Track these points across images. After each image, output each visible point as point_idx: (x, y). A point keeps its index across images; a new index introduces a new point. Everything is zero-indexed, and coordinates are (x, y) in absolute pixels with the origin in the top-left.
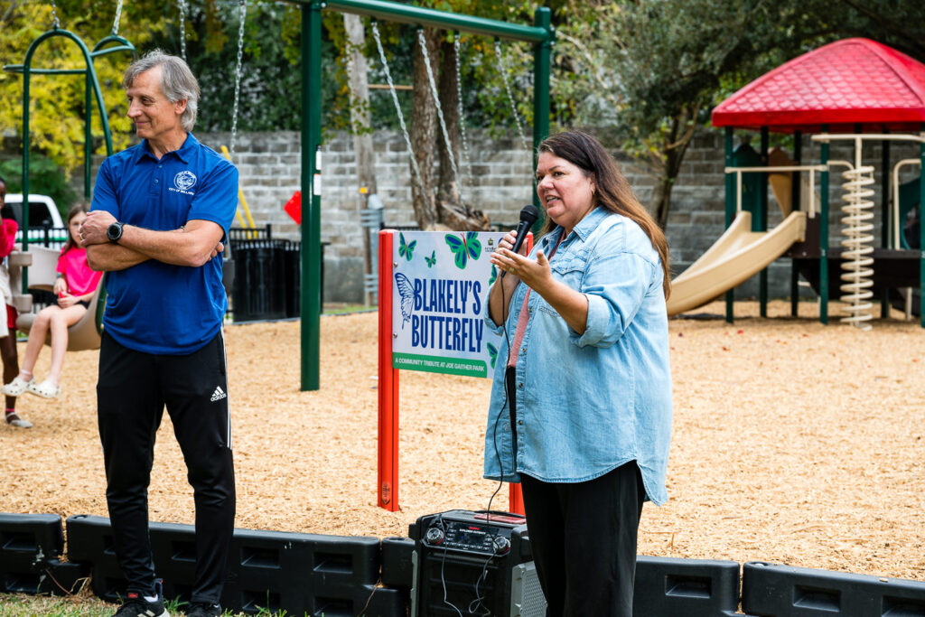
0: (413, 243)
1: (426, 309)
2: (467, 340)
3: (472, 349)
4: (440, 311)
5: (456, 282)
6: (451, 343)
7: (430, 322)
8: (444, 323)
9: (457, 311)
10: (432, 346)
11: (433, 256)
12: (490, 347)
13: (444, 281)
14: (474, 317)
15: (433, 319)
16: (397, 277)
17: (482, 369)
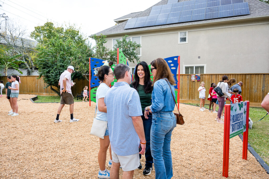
0: (233, 107)
3: (241, 128)
6: (238, 128)
7: (235, 125)
10: (235, 130)
12: (244, 126)
14: (242, 120)
17: (242, 131)
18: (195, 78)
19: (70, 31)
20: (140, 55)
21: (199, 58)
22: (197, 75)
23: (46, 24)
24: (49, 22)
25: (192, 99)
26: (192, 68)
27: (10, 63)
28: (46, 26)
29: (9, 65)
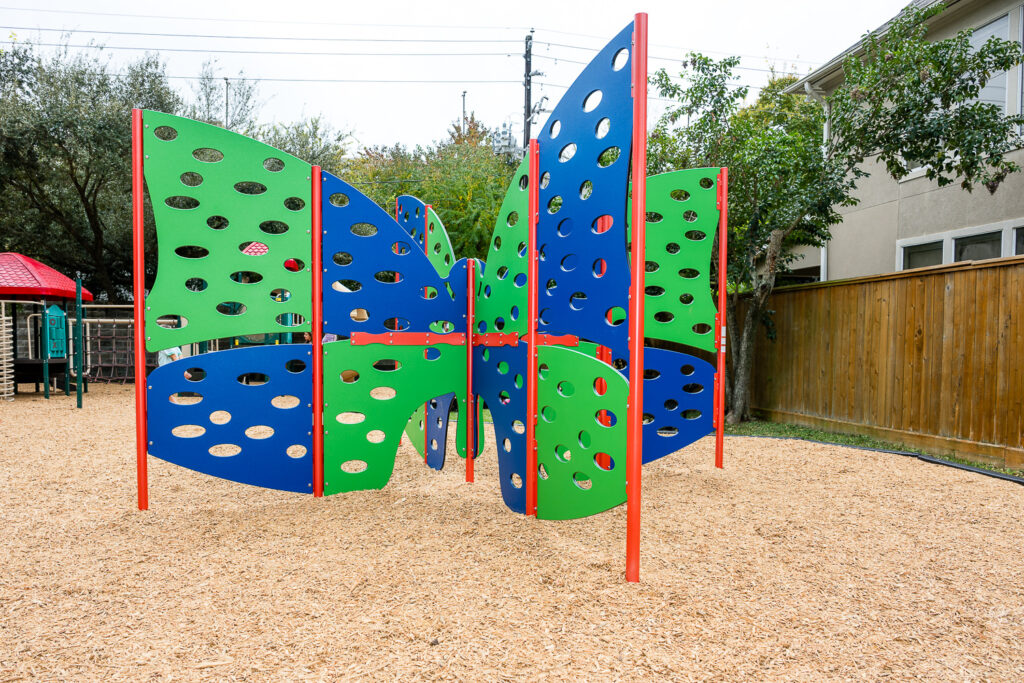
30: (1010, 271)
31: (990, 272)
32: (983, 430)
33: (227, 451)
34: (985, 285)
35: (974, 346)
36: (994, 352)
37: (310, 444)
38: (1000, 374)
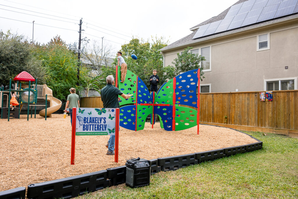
0: (83, 110)
1: (88, 123)
2: (102, 129)
3: (103, 130)
4: (93, 123)
5: (98, 118)
6: (96, 129)
7: (89, 126)
8: (94, 126)
9: (98, 123)
10: (90, 130)
11: (91, 112)
12: (109, 129)
13: (94, 118)
14: (104, 124)
15: (90, 125)
16: (77, 117)
17: (106, 133)
18: (265, 96)
19: (156, 46)
20: (209, 69)
21: (286, 69)
22: (267, 93)
23: (132, 41)
24: (135, 38)
25: (262, 126)
26: (277, 83)
27: (92, 84)
28: (131, 43)
29: (91, 86)
30: (208, 95)
31: (205, 95)
32: (204, 120)
33: (125, 123)
34: (204, 97)
35: (202, 106)
36: (206, 108)
37: (135, 123)
38: (207, 111)
